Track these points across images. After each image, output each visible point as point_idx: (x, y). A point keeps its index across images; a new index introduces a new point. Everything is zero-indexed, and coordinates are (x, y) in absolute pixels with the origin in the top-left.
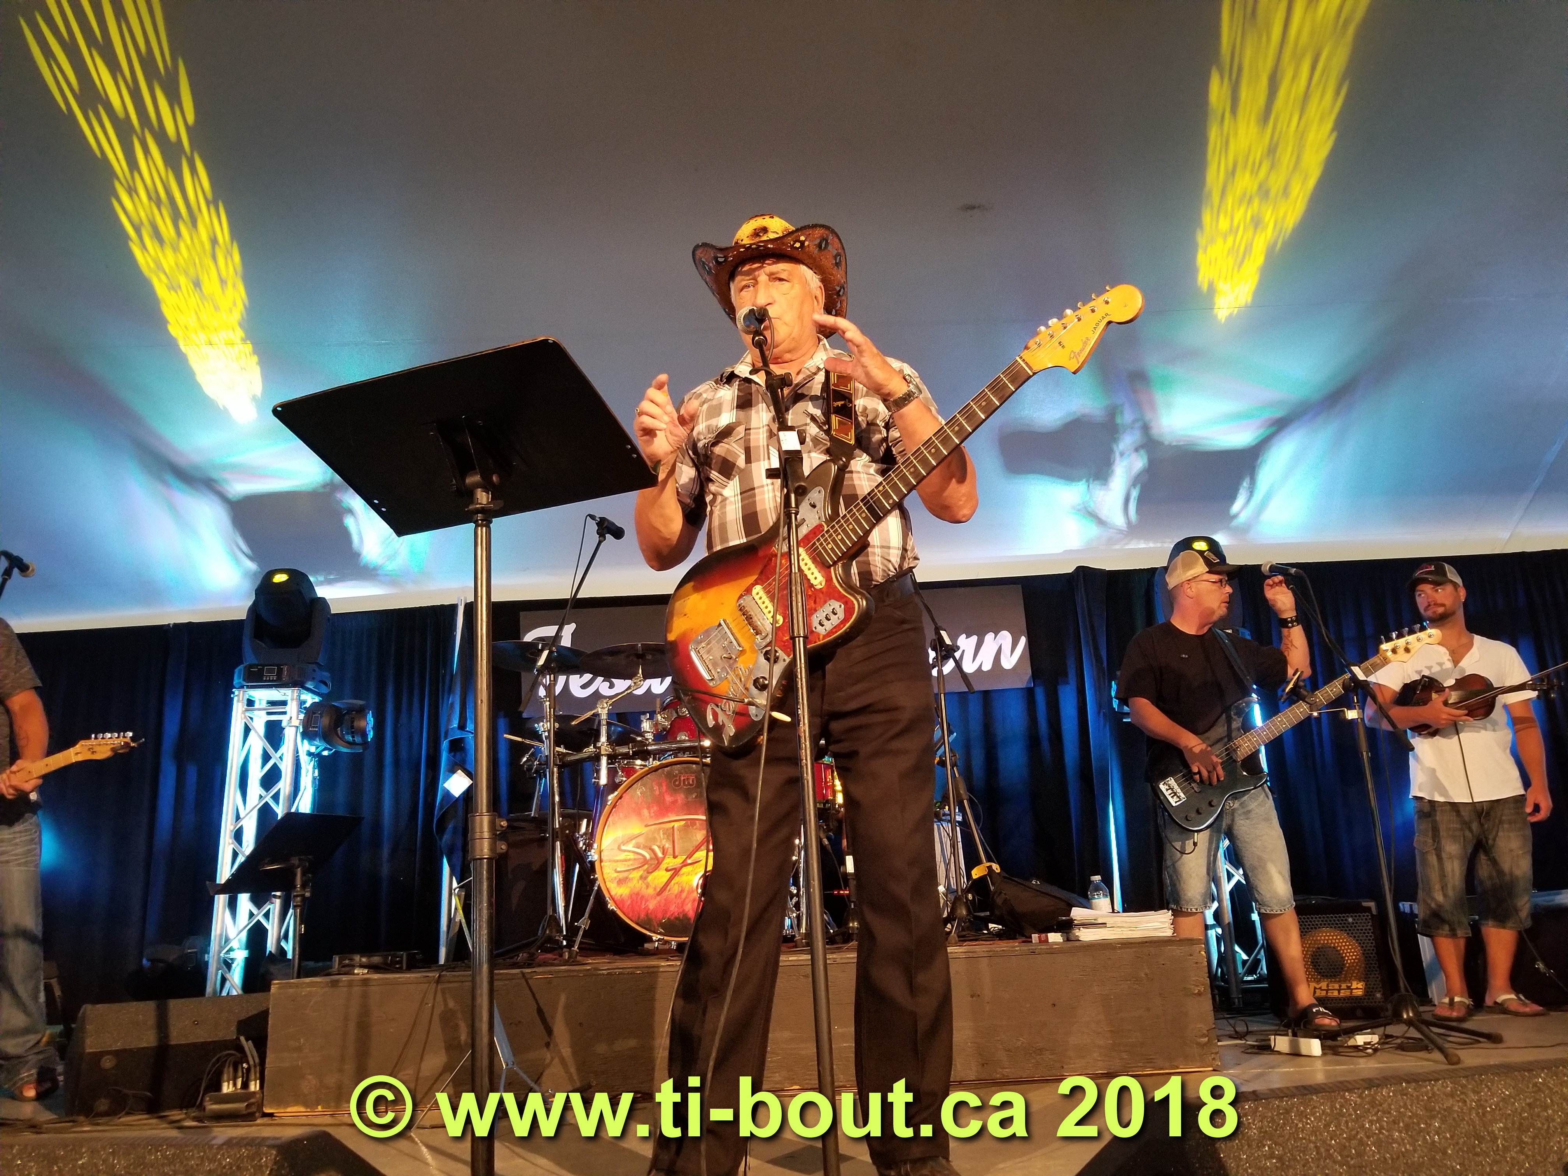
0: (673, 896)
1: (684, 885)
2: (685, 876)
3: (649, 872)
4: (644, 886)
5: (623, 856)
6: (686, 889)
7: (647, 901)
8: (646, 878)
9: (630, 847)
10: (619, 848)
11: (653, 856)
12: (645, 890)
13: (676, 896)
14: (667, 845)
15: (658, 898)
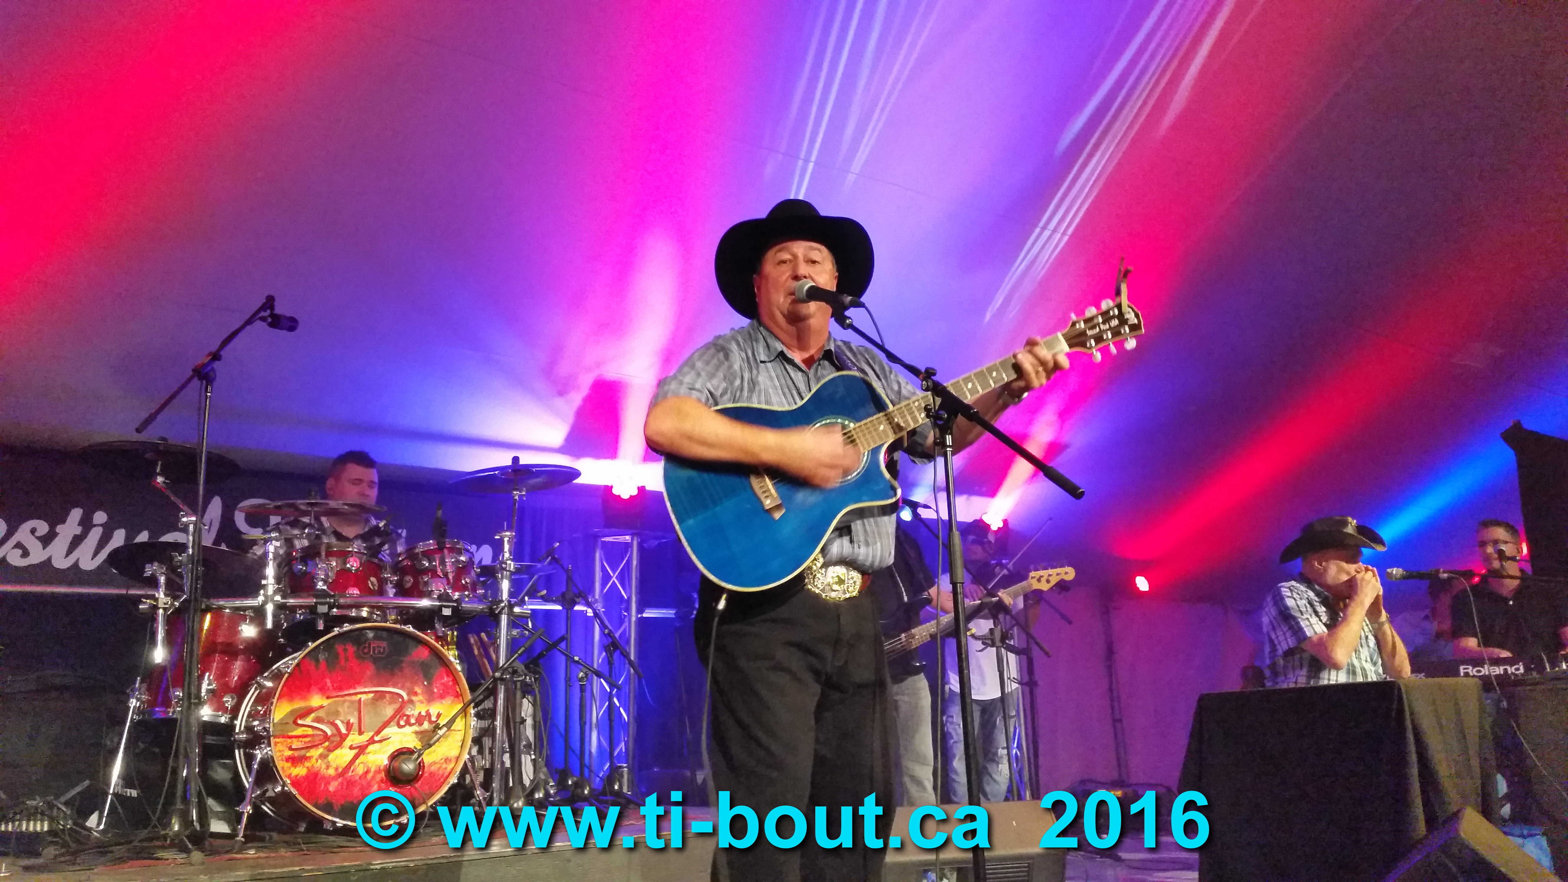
0: (357, 778)
1: (370, 766)
2: (370, 754)
3: (330, 750)
4: (324, 766)
5: (299, 731)
6: (373, 770)
7: (328, 783)
8: (327, 756)
9: (308, 721)
10: (295, 722)
11: (335, 732)
12: (325, 771)
13: (360, 778)
14: (351, 721)
15: (340, 780)
